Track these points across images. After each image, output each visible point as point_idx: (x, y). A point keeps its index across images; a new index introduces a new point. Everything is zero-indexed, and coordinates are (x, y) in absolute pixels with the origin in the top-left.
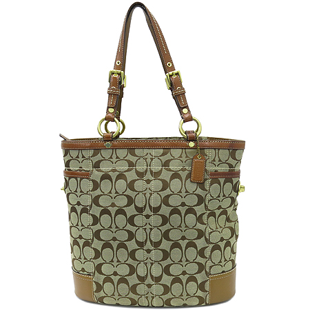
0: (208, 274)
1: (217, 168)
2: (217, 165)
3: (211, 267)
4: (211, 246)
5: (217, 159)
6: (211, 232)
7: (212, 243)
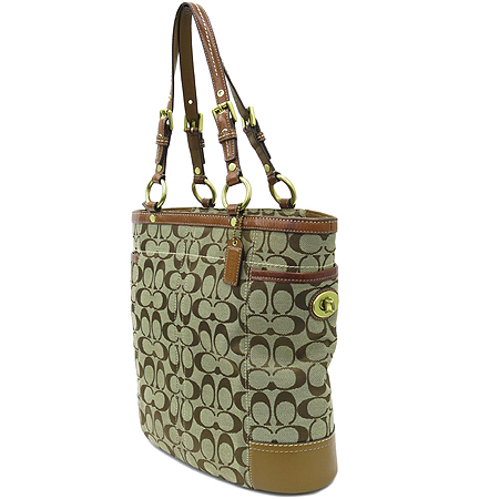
0: (247, 438)
1: (264, 264)
2: (265, 258)
3: (253, 428)
4: (251, 393)
5: (265, 248)
6: (251, 370)
7: (251, 388)
